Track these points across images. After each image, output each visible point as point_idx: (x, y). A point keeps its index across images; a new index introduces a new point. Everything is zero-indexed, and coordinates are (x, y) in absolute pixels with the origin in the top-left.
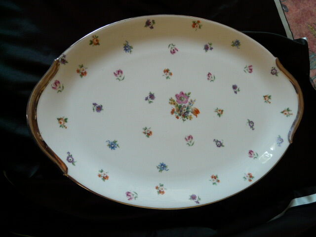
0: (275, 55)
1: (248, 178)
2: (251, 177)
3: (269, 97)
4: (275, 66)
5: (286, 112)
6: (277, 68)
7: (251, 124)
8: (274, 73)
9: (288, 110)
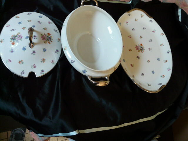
0: (125, 12)
1: (163, 35)
2: (162, 34)
3: (136, 19)
4: (128, 14)
5: (142, 16)
6: (129, 13)
7: (144, 28)
8: (129, 15)
9: (141, 15)
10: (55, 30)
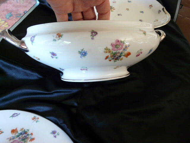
10: (13, 116)
